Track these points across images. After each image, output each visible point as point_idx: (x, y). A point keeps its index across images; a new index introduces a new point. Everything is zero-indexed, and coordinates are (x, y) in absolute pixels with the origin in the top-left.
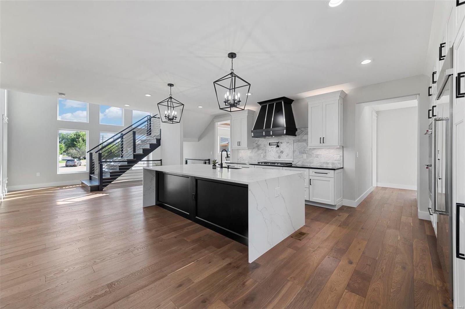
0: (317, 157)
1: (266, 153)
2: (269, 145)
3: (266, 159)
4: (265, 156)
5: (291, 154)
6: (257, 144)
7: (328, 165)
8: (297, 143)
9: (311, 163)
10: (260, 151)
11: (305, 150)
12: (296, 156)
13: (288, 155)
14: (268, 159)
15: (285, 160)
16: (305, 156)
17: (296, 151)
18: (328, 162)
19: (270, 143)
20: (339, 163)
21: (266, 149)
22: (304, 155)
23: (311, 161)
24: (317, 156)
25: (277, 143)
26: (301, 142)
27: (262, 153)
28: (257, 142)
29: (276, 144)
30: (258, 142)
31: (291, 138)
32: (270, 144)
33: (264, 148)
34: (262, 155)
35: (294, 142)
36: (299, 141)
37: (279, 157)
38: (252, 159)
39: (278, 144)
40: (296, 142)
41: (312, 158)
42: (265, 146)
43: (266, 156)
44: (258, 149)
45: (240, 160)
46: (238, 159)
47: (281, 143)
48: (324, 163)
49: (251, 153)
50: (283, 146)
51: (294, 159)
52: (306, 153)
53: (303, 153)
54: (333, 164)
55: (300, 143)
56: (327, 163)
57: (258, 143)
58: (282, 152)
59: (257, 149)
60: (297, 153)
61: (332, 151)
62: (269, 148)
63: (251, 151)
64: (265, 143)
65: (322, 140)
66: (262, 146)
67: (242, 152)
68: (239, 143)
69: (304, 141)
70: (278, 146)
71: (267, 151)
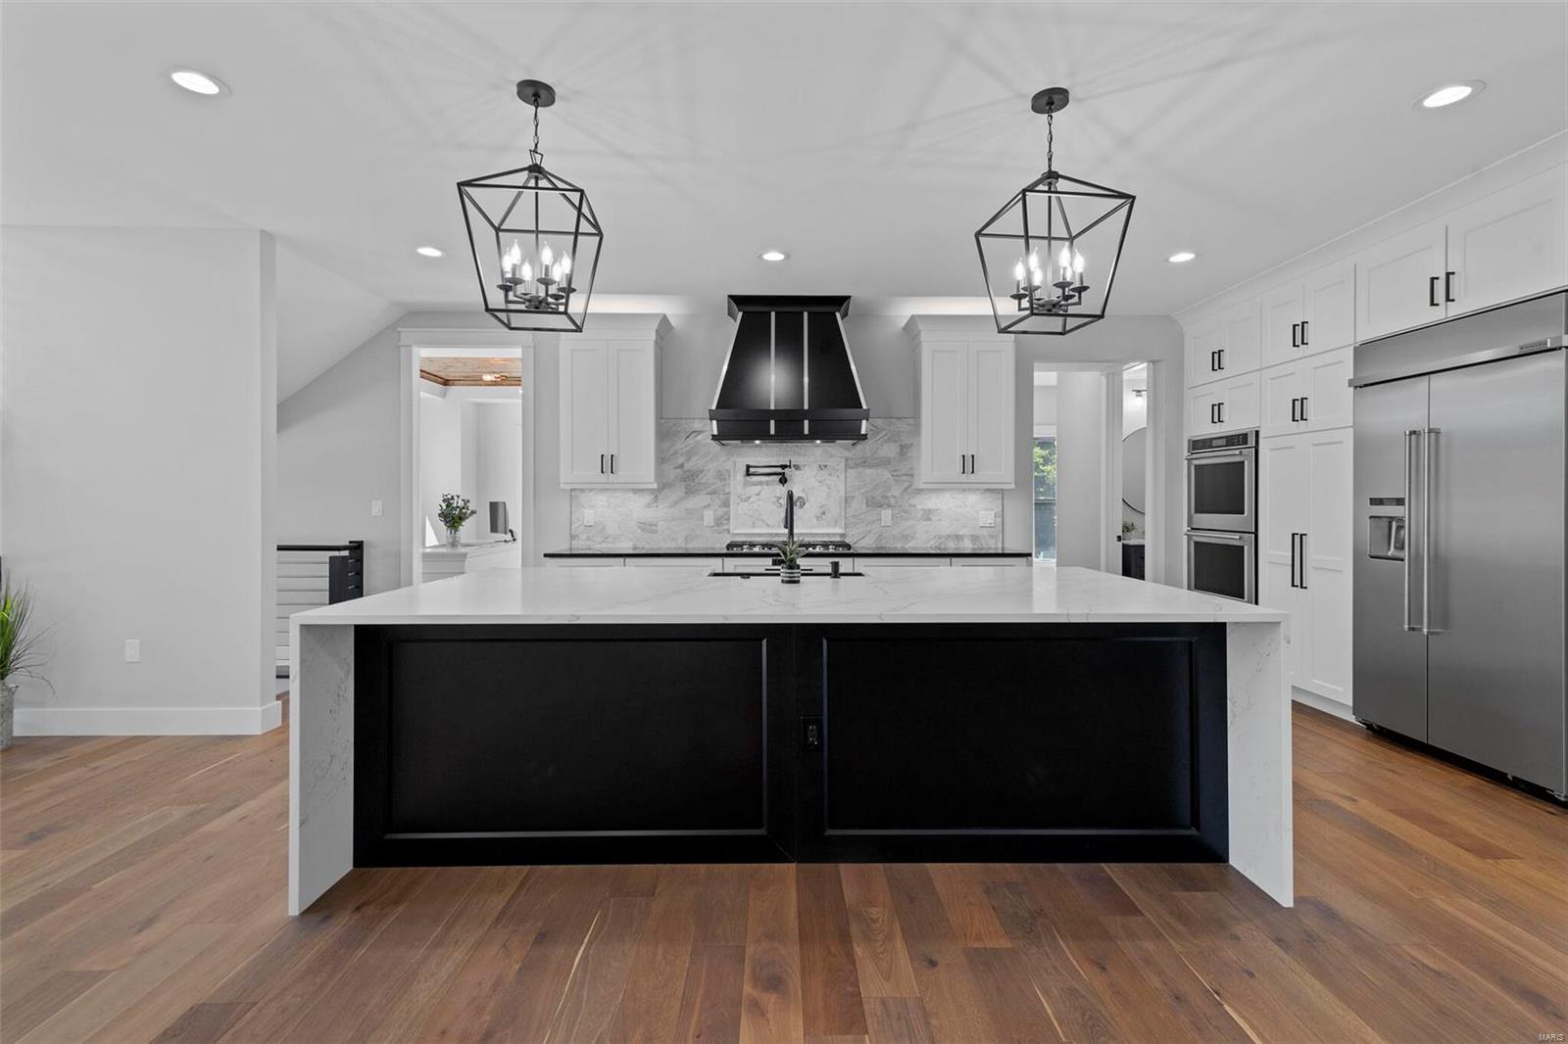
0: (929, 519)
1: (726, 504)
2: (748, 474)
3: (728, 531)
4: (722, 521)
5: (835, 510)
6: (682, 466)
7: (961, 545)
8: (861, 469)
9: (906, 538)
10: (698, 501)
11: (889, 494)
12: (853, 516)
13: (824, 513)
14: (736, 531)
15: (813, 531)
16: (886, 514)
17: (853, 497)
18: (961, 533)
19: (748, 467)
20: (992, 536)
21: (727, 491)
22: (883, 512)
23: (908, 532)
24: (928, 515)
25: (784, 467)
26: (871, 466)
27: (709, 505)
28: (681, 460)
29: (780, 470)
30: (689, 460)
31: (835, 452)
32: (752, 470)
33: (719, 483)
34: (709, 517)
35: (847, 467)
36: (865, 463)
38: (655, 532)
39: (786, 470)
40: (857, 466)
41: (909, 523)
42: (722, 476)
43: (728, 519)
44: (690, 492)
45: (588, 539)
46: (573, 537)
47: (797, 467)
48: (949, 536)
49: (649, 505)
50: (801, 483)
51: (846, 527)
52: (889, 506)
53: (881, 506)
54: (975, 538)
55: (868, 471)
56: (958, 538)
57: (687, 466)
58: (799, 502)
59: (684, 490)
60: (859, 505)
61: (973, 498)
62: (746, 484)
63: (648, 498)
64: (729, 465)
65: (969, 464)
66: (708, 477)
67: (601, 500)
68: (608, 464)
69: (885, 462)
70: (783, 481)
71: (733, 498)
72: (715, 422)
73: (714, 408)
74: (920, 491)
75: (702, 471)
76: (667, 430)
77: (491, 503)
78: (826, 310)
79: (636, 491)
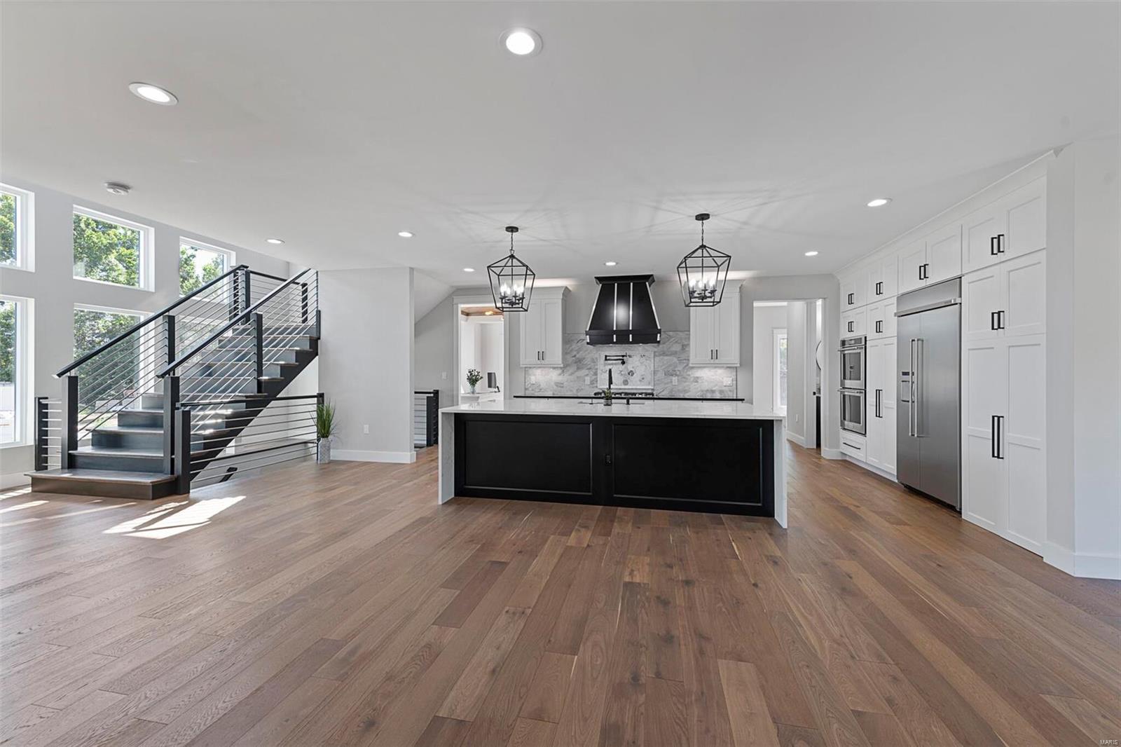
0: (697, 382)
1: (596, 374)
2: (606, 360)
3: (597, 387)
4: (593, 382)
5: (649, 377)
6: (575, 356)
7: (714, 395)
8: (661, 357)
9: (686, 391)
10: (584, 372)
11: (676, 369)
12: (658, 380)
13: (643, 379)
14: (601, 387)
15: (638, 387)
16: (675, 379)
17: (658, 371)
18: (714, 389)
19: (606, 356)
20: (730, 391)
21: (596, 367)
22: (674, 378)
23: (687, 388)
24: (696, 380)
25: (623, 356)
26: (667, 355)
27: (587, 375)
28: (575, 353)
29: (621, 358)
30: (578, 353)
31: (649, 348)
32: (608, 358)
33: (593, 364)
34: (588, 380)
35: (655, 356)
36: (664, 354)
37: (626, 382)
38: (562, 387)
39: (625, 358)
40: (660, 355)
41: (687, 383)
42: (594, 361)
43: (597, 381)
44: (579, 368)
45: (533, 390)
46: (526, 389)
47: (630, 356)
48: (708, 390)
49: (560, 375)
50: (633, 363)
51: (654, 385)
52: (676, 375)
53: (672, 375)
54: (721, 392)
55: (666, 358)
56: (713, 392)
57: (577, 356)
58: (631, 373)
59: (576, 367)
60: (660, 375)
61: (720, 371)
62: (605, 365)
63: (560, 371)
64: (597, 356)
65: (715, 354)
66: (587, 361)
67: (538, 372)
68: (541, 356)
69: (675, 353)
70: (623, 363)
71: (599, 372)
72: (588, 336)
73: (588, 329)
74: (692, 368)
75: (584, 358)
76: (567, 340)
77: (488, 374)
78: (641, 282)
79: (554, 368)
